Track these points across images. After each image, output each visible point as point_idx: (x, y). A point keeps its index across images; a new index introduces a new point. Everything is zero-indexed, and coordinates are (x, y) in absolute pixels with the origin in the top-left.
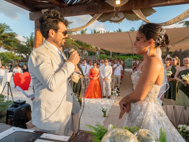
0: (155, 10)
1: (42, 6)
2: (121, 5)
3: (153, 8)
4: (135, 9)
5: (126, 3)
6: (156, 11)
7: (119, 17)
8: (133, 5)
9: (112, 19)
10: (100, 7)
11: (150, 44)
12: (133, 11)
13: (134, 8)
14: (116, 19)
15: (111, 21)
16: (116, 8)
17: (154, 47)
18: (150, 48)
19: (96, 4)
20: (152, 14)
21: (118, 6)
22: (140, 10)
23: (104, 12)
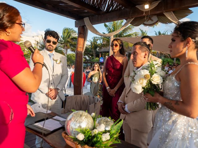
0: (191, 11)
1: (84, 15)
2: (150, 9)
3: (189, 9)
4: (166, 12)
5: (155, 6)
6: (193, 12)
7: (152, 20)
8: (163, 8)
9: (145, 23)
10: (131, 13)
11: (188, 44)
12: (164, 13)
13: (164, 11)
14: (150, 22)
15: (145, 25)
16: (146, 12)
17: (194, 47)
18: (188, 49)
19: (127, 9)
20: (188, 15)
21: (147, 10)
22: (172, 12)
23: (136, 17)
